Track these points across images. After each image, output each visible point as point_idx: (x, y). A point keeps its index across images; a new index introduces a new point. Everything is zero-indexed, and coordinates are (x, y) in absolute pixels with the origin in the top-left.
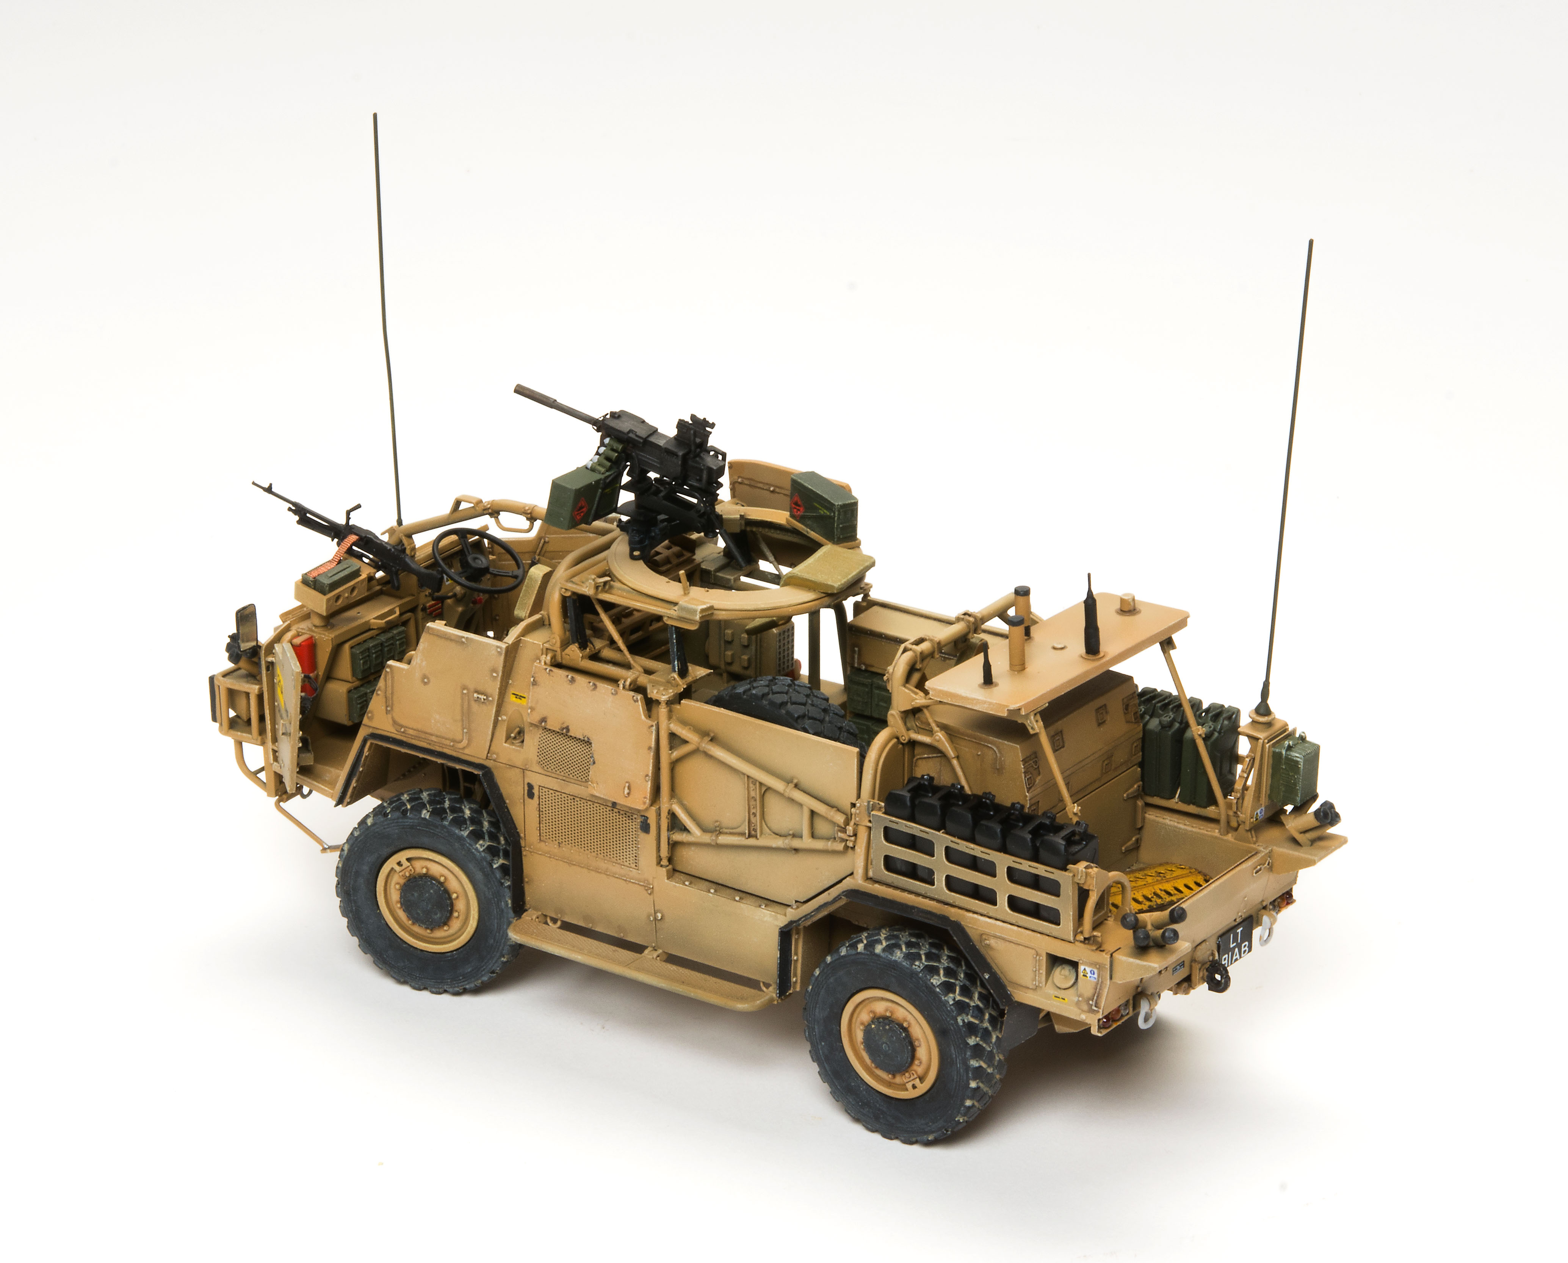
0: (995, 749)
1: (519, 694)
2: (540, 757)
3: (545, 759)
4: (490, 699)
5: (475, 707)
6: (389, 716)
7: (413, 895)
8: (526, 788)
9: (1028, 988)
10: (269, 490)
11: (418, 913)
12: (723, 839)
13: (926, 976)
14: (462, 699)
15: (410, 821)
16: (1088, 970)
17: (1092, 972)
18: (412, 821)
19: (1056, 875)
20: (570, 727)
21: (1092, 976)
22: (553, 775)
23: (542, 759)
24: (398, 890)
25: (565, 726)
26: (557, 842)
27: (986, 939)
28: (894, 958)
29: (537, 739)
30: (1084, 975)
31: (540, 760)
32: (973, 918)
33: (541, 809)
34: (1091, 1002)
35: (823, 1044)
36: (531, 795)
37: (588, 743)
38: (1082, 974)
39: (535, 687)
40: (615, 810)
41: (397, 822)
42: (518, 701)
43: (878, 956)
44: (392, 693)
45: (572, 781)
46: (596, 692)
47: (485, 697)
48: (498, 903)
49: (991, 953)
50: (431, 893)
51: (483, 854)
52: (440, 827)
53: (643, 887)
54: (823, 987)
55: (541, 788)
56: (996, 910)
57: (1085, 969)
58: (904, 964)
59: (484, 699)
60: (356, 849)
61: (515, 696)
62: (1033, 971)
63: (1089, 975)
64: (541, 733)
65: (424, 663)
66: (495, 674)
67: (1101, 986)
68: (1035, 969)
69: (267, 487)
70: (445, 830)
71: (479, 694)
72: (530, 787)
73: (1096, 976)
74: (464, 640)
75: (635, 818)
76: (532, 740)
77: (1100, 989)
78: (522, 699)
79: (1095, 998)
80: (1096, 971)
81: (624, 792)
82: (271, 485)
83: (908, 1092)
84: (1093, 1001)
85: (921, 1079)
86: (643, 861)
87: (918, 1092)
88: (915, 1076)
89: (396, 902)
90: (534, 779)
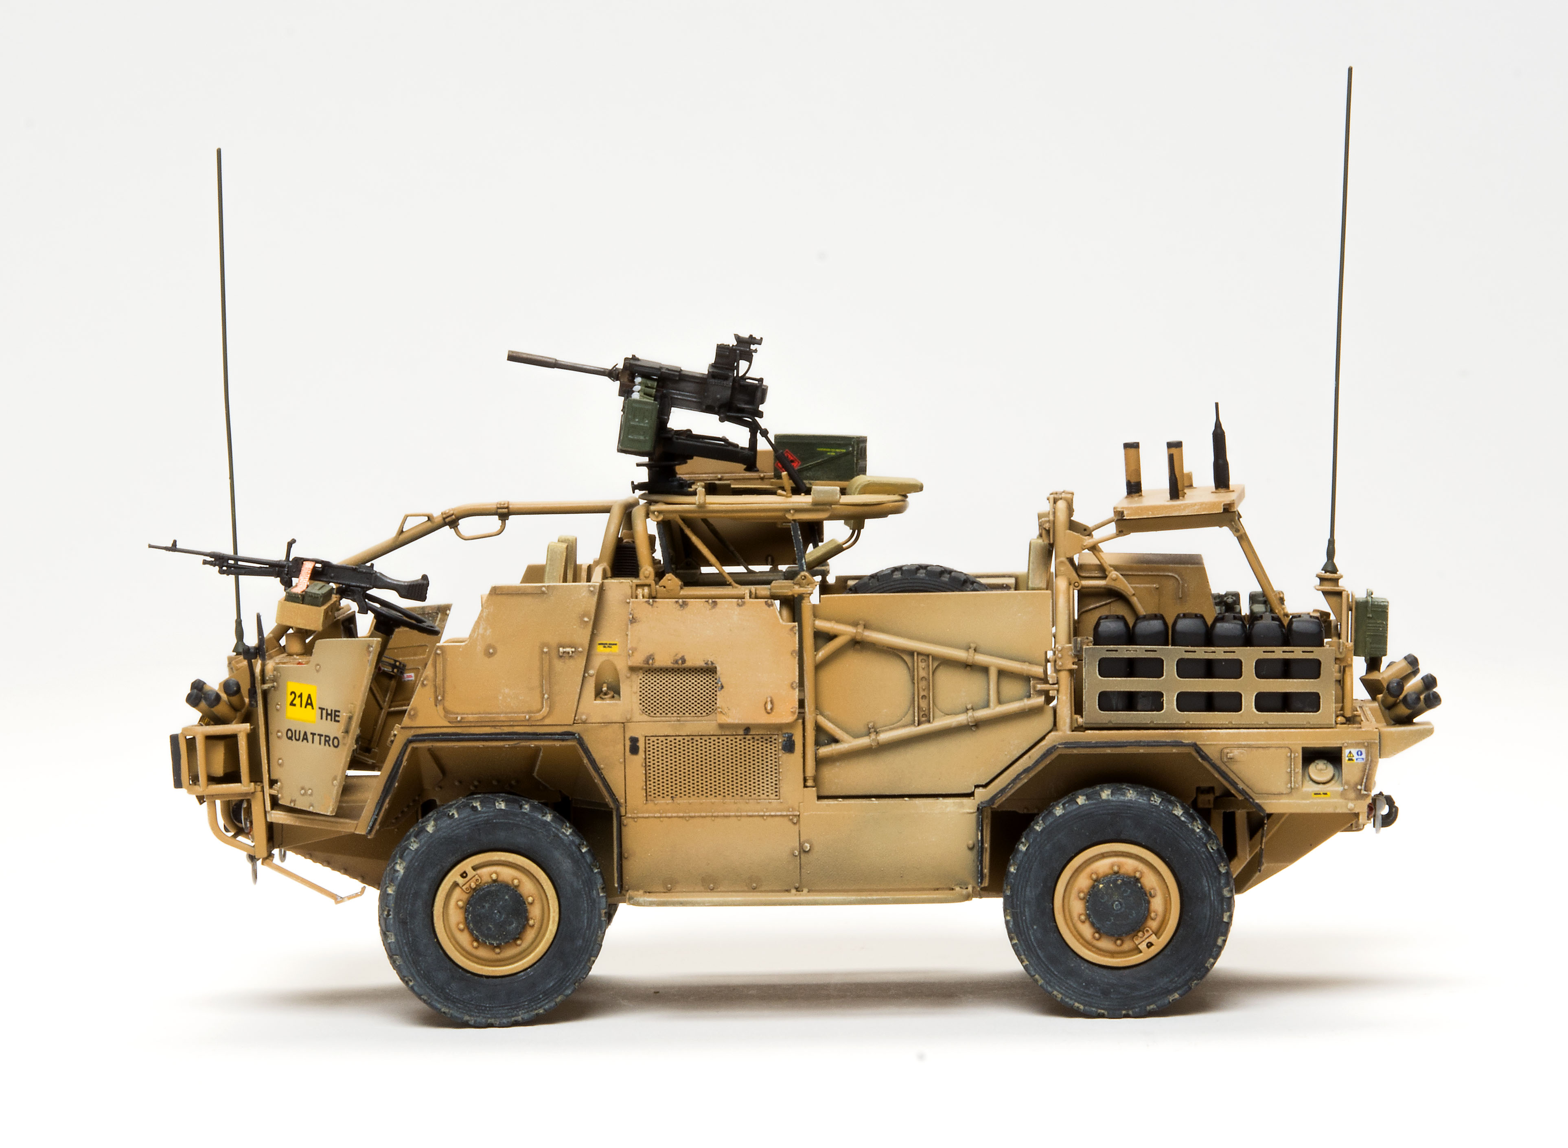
0: (1176, 576)
1: (608, 642)
2: (643, 704)
3: (650, 707)
4: (580, 649)
5: (558, 665)
6: (440, 708)
7: (484, 907)
8: (628, 743)
9: (1282, 794)
10: (174, 548)
11: (490, 928)
12: (884, 737)
13: (1167, 807)
14: (541, 660)
15: (483, 815)
16: (1354, 751)
17: (1359, 753)
18: (486, 815)
19: (1316, 653)
20: (685, 657)
21: (1360, 757)
22: (663, 719)
23: (646, 706)
24: (461, 908)
25: (680, 656)
26: (670, 797)
27: (1228, 753)
28: (1126, 798)
29: (636, 688)
30: (1349, 760)
31: (644, 708)
32: (1213, 735)
33: (648, 764)
34: (1359, 787)
35: (1035, 927)
36: (634, 750)
37: (710, 670)
38: (1347, 759)
39: (634, 624)
40: (749, 737)
41: (468, 820)
42: (608, 650)
43: (1107, 801)
44: (444, 680)
45: (690, 719)
46: (717, 610)
47: (573, 650)
48: (590, 892)
49: (1234, 767)
50: (506, 900)
51: (571, 838)
52: (520, 816)
53: (786, 819)
54: (1036, 859)
55: (647, 738)
56: (1241, 715)
57: (1350, 752)
58: (1140, 800)
59: (572, 652)
60: (416, 864)
61: (602, 646)
62: (1287, 772)
63: (1356, 756)
64: (641, 677)
65: (488, 632)
66: (586, 619)
67: (1370, 766)
68: (1289, 770)
69: (170, 546)
70: (526, 817)
71: (564, 648)
72: (634, 741)
73: (1364, 756)
75: (775, 740)
76: (630, 689)
77: (1369, 770)
78: (613, 646)
79: (1364, 780)
80: (1363, 751)
81: (766, 709)
82: (175, 542)
83: (1141, 954)
84: (1361, 785)
85: (1157, 933)
86: (785, 788)
87: (1154, 950)
88: (1151, 932)
89: (458, 924)
90: (637, 731)
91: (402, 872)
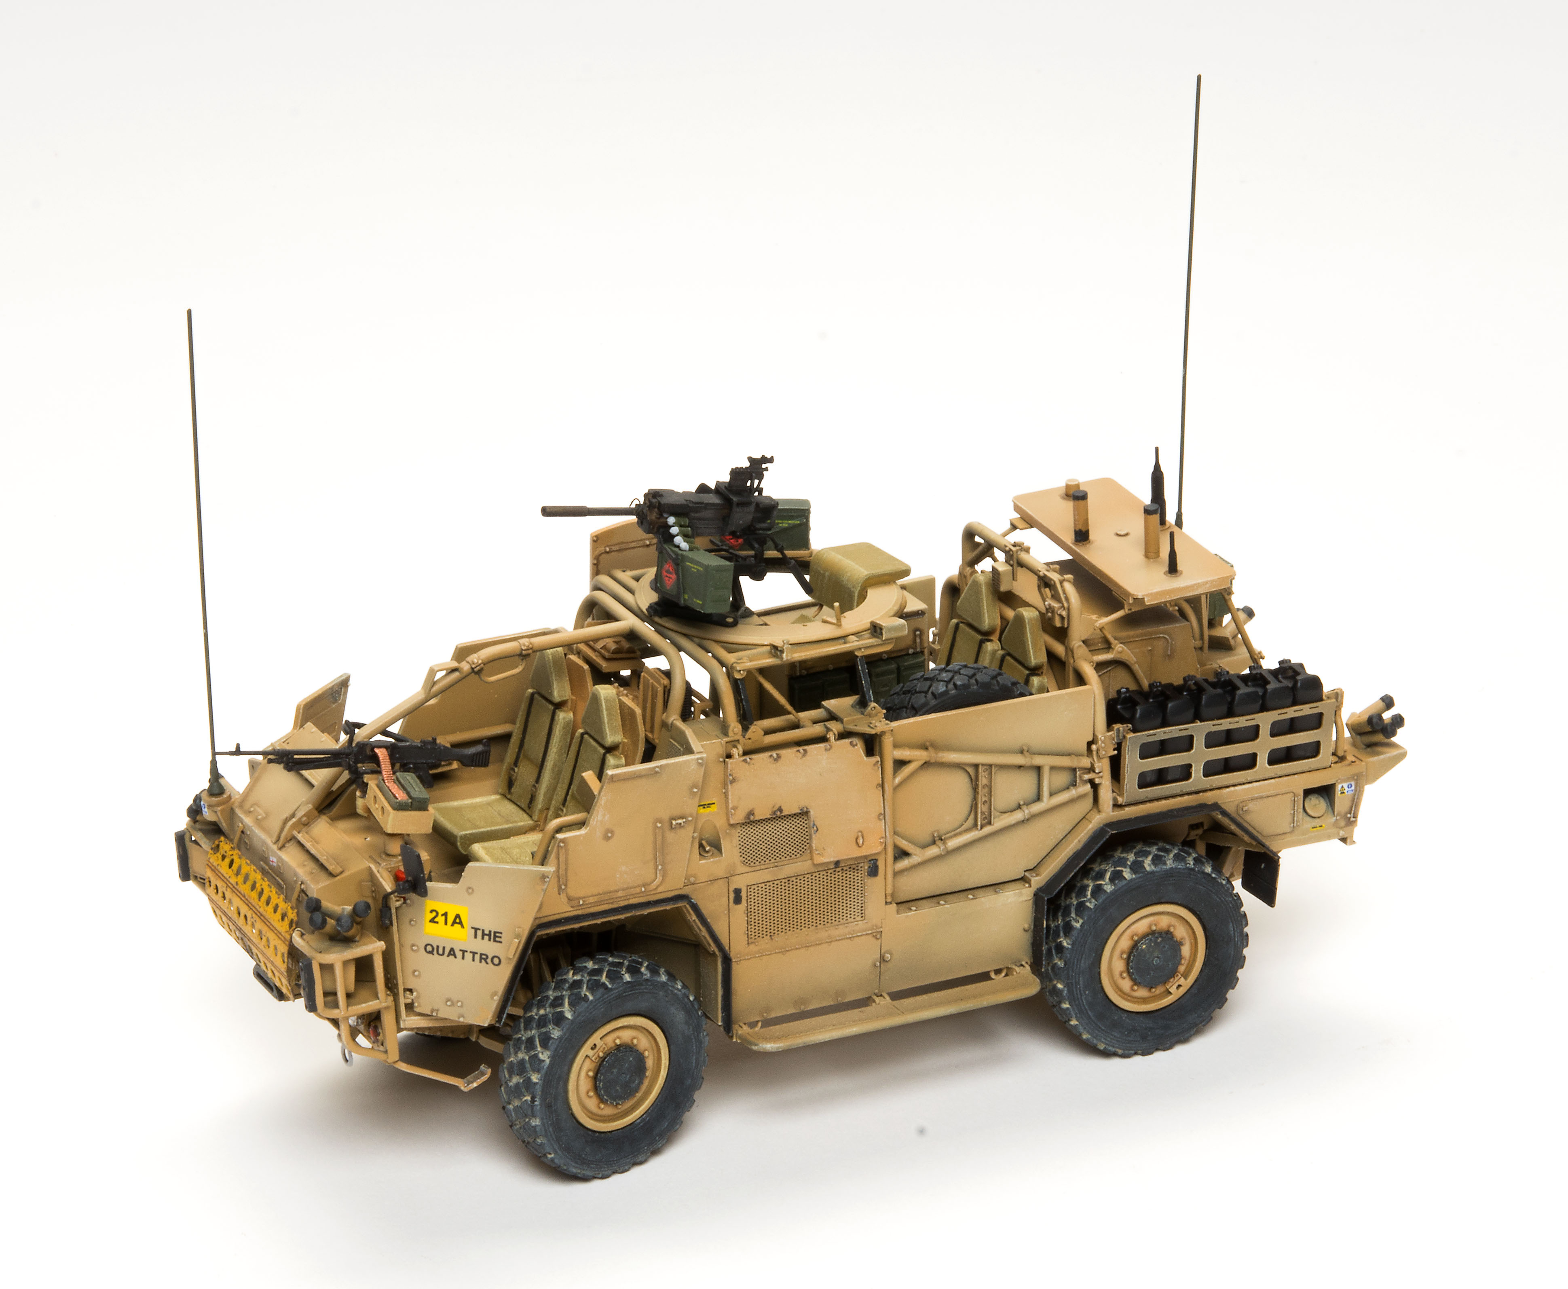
0: (1166, 636)
1: (707, 803)
2: (743, 856)
3: (750, 858)
4: (690, 819)
5: (670, 836)
6: (563, 896)
7: (612, 1073)
8: (732, 895)
9: (1286, 833)
10: (238, 752)
11: (617, 1090)
12: (952, 844)
13: (1201, 868)
14: (655, 835)
15: (615, 991)
16: (1345, 785)
17: (1350, 786)
18: (617, 991)
19: (1320, 707)
20: (782, 807)
21: (1350, 789)
22: (762, 867)
23: (746, 857)
24: (590, 1077)
25: (777, 807)
26: (768, 936)
27: (1243, 806)
28: (1168, 867)
29: (736, 841)
30: (1342, 793)
31: (744, 859)
32: (1230, 792)
33: (749, 910)
34: (1349, 816)
35: (1087, 992)
36: (738, 900)
37: (804, 814)
38: (1340, 792)
39: (734, 784)
40: (839, 869)
41: (603, 1000)
42: (707, 810)
43: (1152, 873)
44: (566, 870)
45: (785, 863)
46: (808, 757)
47: (684, 820)
48: (698, 1035)
49: (1248, 818)
50: (631, 1061)
51: (683, 991)
52: (644, 983)
53: (871, 936)
54: (1091, 934)
55: (749, 887)
56: (1256, 772)
57: (1342, 787)
58: (1179, 867)
59: (684, 822)
60: (561, 1051)
61: (702, 807)
62: (1291, 813)
63: (1347, 789)
64: (739, 831)
65: (606, 818)
66: (695, 790)
67: (1358, 795)
68: (1292, 812)
69: (234, 750)
70: (649, 983)
71: (675, 820)
72: (738, 892)
73: (1353, 788)
74: (657, 769)
75: (861, 867)
76: (730, 843)
77: (1357, 799)
78: (711, 806)
79: (1353, 809)
80: (1353, 783)
81: (857, 843)
82: (238, 745)
83: (1172, 996)
84: (1350, 814)
85: (1185, 976)
86: (870, 910)
87: (1182, 990)
88: (1180, 976)
89: (588, 1092)
90: (740, 882)
91: (548, 1061)
